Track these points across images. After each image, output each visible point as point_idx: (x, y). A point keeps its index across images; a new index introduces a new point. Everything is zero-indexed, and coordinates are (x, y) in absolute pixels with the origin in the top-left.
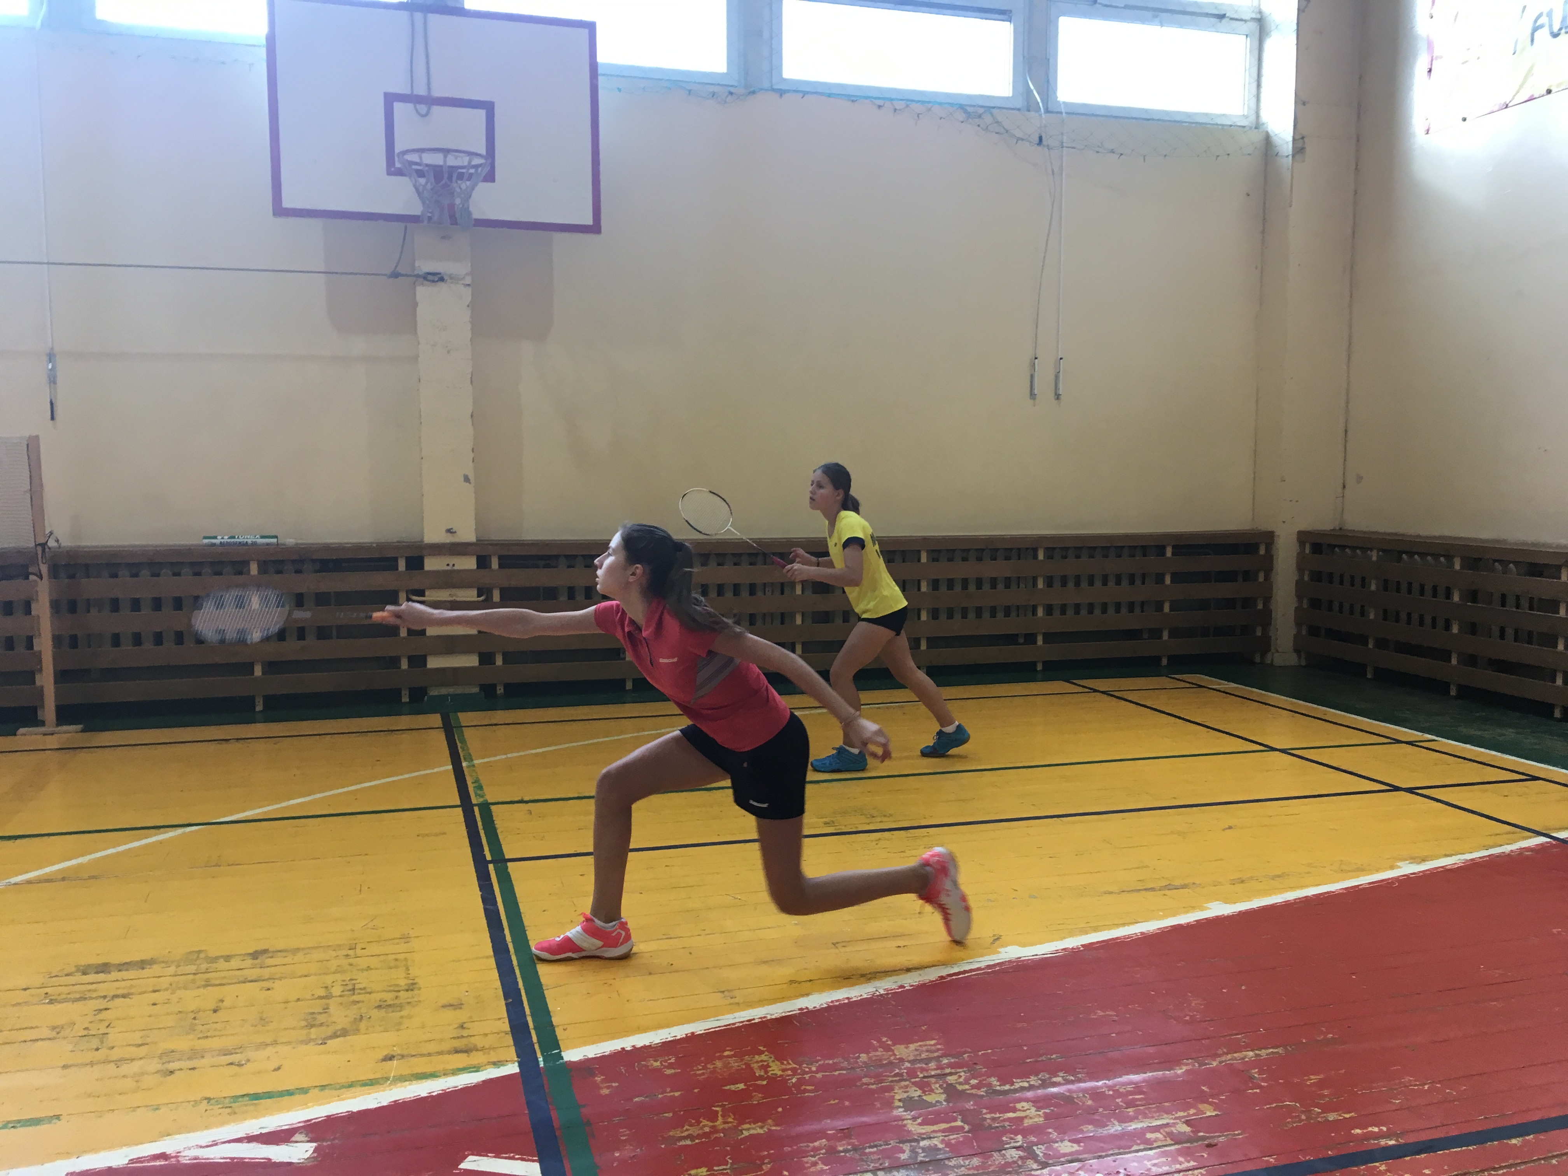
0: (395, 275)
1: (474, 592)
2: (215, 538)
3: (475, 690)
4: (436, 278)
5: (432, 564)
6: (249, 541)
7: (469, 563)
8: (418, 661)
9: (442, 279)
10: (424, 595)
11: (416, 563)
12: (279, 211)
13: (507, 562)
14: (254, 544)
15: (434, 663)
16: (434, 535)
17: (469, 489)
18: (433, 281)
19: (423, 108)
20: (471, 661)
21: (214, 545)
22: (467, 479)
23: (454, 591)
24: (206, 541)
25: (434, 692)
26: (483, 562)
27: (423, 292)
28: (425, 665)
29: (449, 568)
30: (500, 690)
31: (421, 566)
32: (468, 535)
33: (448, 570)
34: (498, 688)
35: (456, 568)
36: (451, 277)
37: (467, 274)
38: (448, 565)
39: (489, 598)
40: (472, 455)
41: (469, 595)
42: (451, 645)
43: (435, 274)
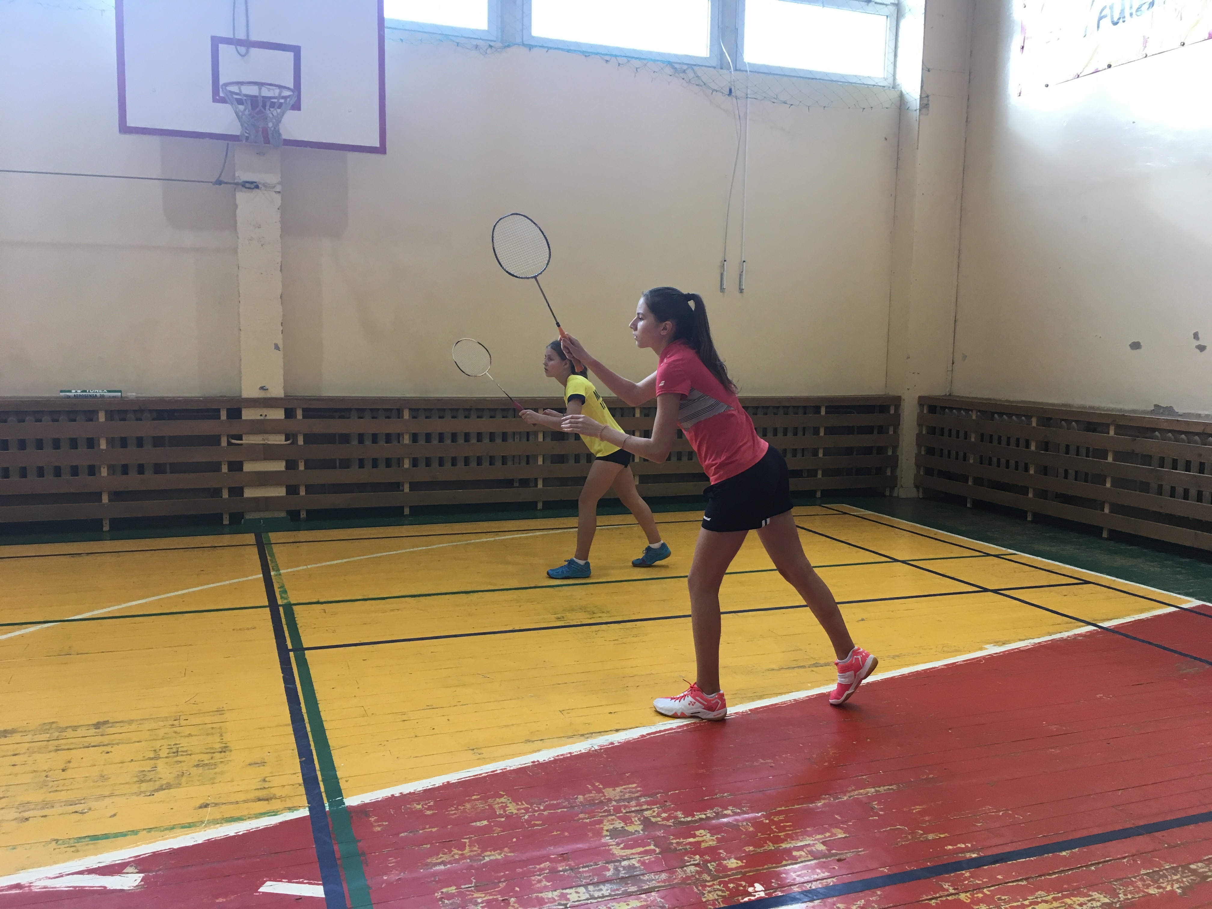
0: (219, 182)
1: (283, 438)
2: (70, 391)
3: (283, 514)
4: (252, 186)
5: (248, 414)
6: (98, 394)
7: (278, 414)
8: (237, 491)
9: (257, 187)
10: (241, 439)
11: (235, 413)
12: (124, 129)
13: (308, 413)
14: (102, 397)
15: (249, 493)
16: (249, 391)
17: (279, 355)
18: (249, 188)
19: (242, 50)
20: (280, 492)
21: (69, 397)
22: (277, 347)
23: (266, 436)
24: (62, 394)
25: (249, 516)
26: (290, 413)
27: (242, 197)
28: (242, 494)
29: (262, 418)
30: (303, 515)
31: (239, 416)
32: (277, 391)
33: (261, 420)
34: (301, 514)
35: (268, 418)
36: (265, 185)
37: (279, 184)
38: (261, 415)
39: (294, 442)
40: (281, 328)
41: (279, 439)
42: (264, 479)
43: (252, 183)
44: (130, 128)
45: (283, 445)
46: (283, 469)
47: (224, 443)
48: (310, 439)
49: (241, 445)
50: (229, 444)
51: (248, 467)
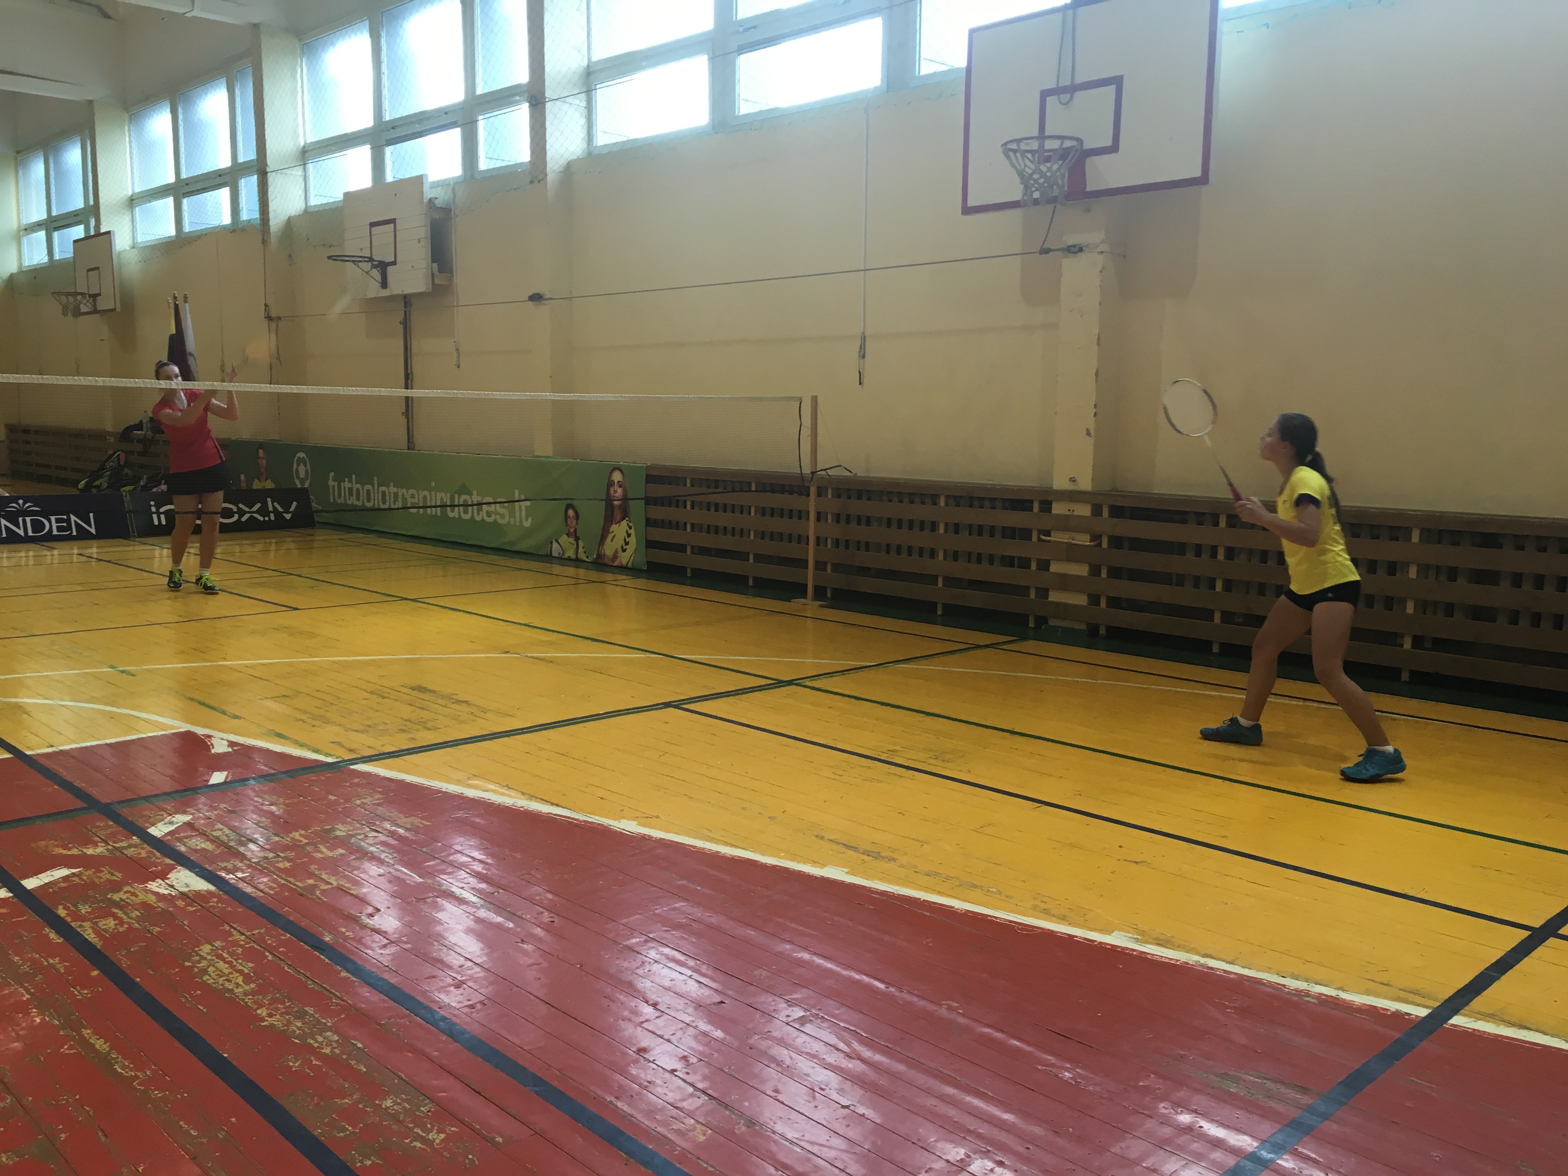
0: (1045, 251)
1: (1088, 537)
3: (1083, 627)
4: (1075, 250)
5: (1058, 509)
7: (1084, 510)
8: (1043, 592)
9: (1081, 250)
10: (1050, 536)
11: (1046, 506)
12: (967, 210)
13: (1117, 512)
15: (1055, 597)
16: (1060, 483)
17: (1091, 441)
18: (1074, 253)
19: (1065, 97)
20: (1081, 600)
22: (1088, 433)
23: (1072, 534)
25: (1052, 622)
26: (1097, 511)
27: (1069, 264)
28: (1047, 597)
29: (1069, 513)
30: (1103, 631)
31: (1050, 510)
32: (1085, 484)
33: (1068, 515)
34: (1101, 628)
35: (1075, 513)
36: (1087, 246)
37: (1102, 242)
38: (1069, 510)
39: (1100, 545)
40: (1094, 411)
41: (1084, 540)
42: (1066, 583)
43: (1074, 246)
44: (971, 207)
45: (1087, 546)
46: (1086, 574)
47: (1034, 538)
48: (1116, 542)
49: (1049, 541)
50: (1040, 540)
51: (1055, 568)
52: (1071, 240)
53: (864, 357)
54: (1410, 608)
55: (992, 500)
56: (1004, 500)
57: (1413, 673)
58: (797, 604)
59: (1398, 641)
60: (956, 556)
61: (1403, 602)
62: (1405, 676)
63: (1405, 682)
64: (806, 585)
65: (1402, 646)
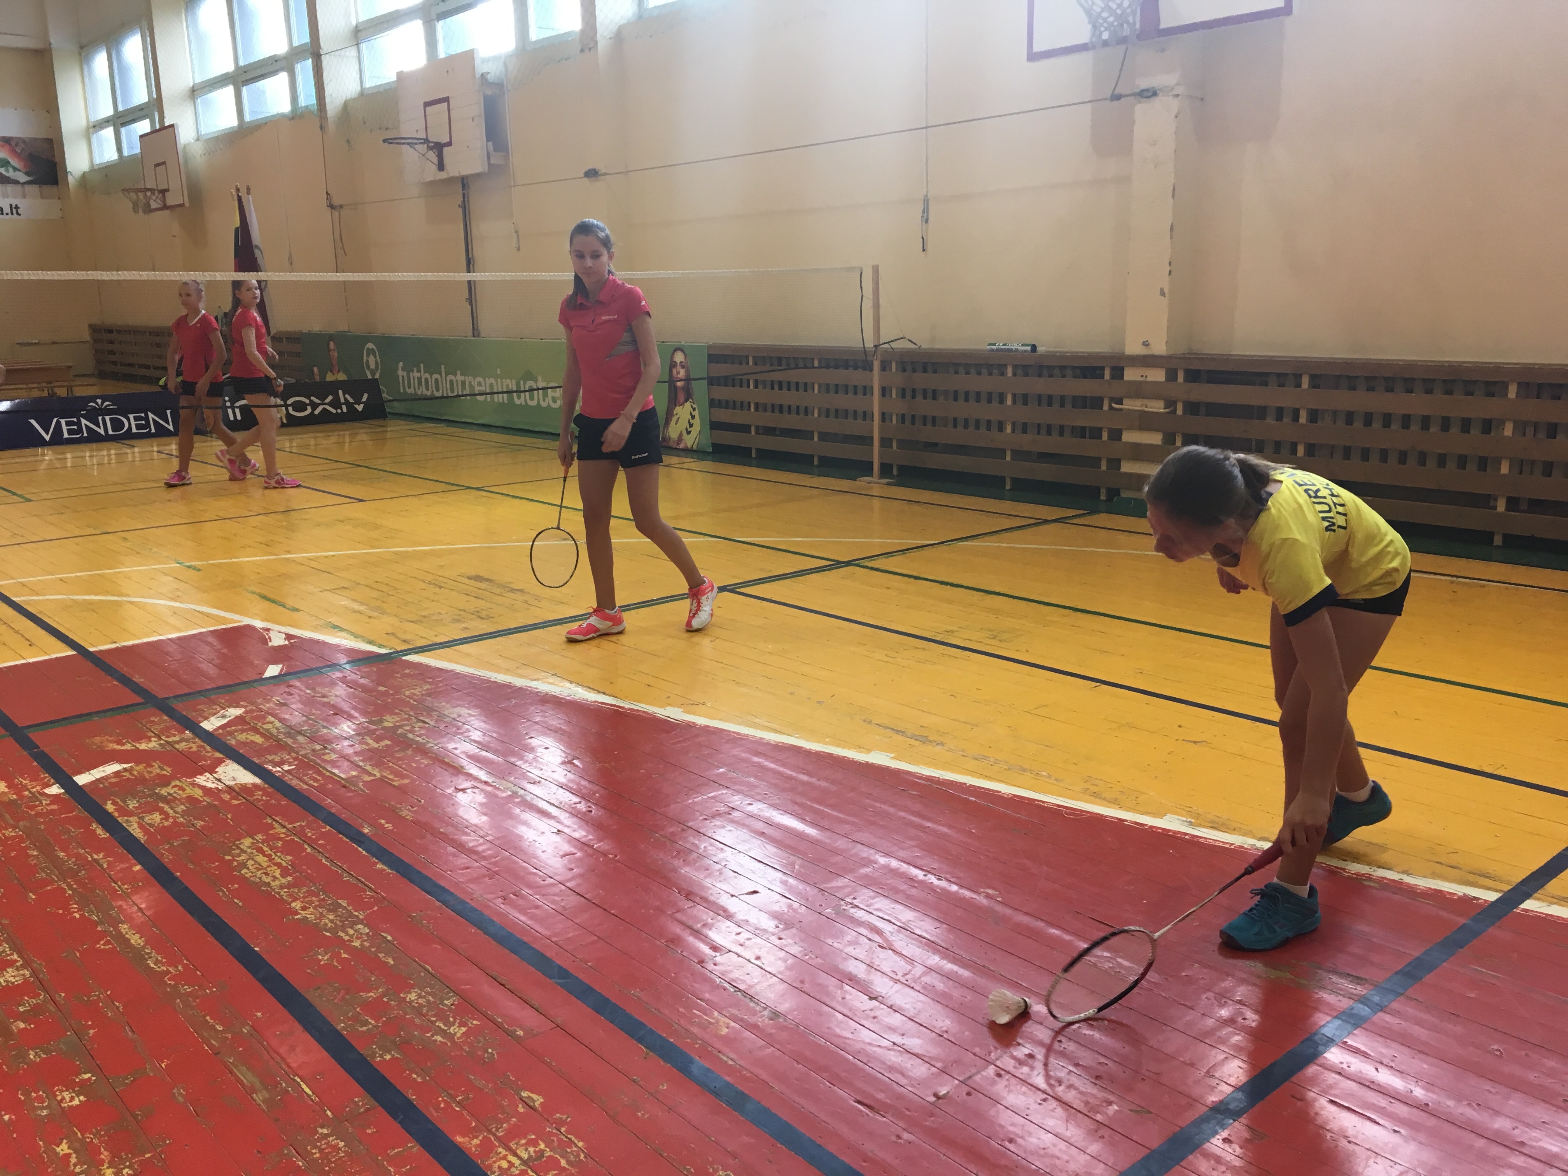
0: (1116, 97)
1: (1162, 404)
2: (994, 344)
4: (1150, 94)
5: (1131, 375)
6: (1014, 348)
7: (1158, 375)
8: (1115, 463)
9: (1155, 94)
10: (1122, 404)
11: (1118, 373)
12: (1033, 57)
13: (1193, 376)
14: (1017, 350)
15: (1127, 467)
16: (1133, 348)
17: (1164, 302)
18: (1147, 97)
21: (993, 350)
22: (1162, 293)
23: (1145, 401)
24: (989, 347)
25: (1125, 494)
26: (1171, 376)
27: (1141, 109)
28: (1119, 468)
29: (1141, 379)
31: (1122, 376)
32: (1160, 348)
33: (1141, 382)
35: (1149, 379)
36: (1161, 89)
37: (1178, 84)
38: (1142, 376)
39: (1175, 411)
40: (1168, 269)
41: (1157, 407)
42: (1139, 453)
43: (1147, 90)
44: (1036, 53)
45: (1161, 413)
46: (1160, 443)
47: (1106, 407)
48: (1192, 408)
49: (1121, 410)
50: (1111, 408)
51: (1128, 437)
52: (1144, 83)
53: (927, 221)
54: (1505, 469)
55: (1063, 368)
56: (1074, 368)
57: (1505, 537)
58: (862, 482)
59: (1492, 503)
60: (1025, 429)
61: (1498, 462)
62: (1498, 540)
63: (1497, 547)
64: (872, 463)
65: (1495, 508)
